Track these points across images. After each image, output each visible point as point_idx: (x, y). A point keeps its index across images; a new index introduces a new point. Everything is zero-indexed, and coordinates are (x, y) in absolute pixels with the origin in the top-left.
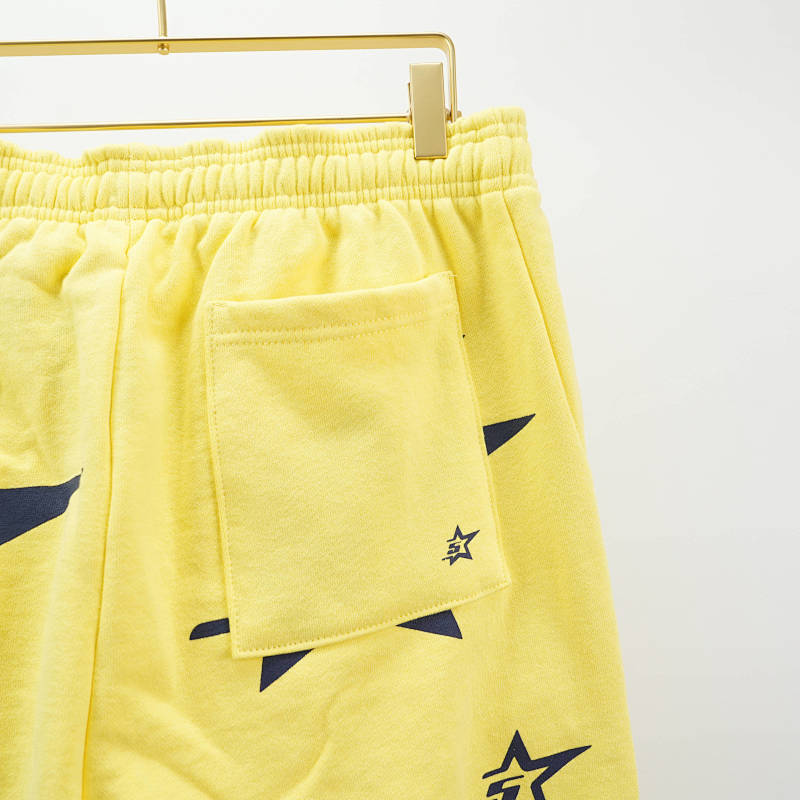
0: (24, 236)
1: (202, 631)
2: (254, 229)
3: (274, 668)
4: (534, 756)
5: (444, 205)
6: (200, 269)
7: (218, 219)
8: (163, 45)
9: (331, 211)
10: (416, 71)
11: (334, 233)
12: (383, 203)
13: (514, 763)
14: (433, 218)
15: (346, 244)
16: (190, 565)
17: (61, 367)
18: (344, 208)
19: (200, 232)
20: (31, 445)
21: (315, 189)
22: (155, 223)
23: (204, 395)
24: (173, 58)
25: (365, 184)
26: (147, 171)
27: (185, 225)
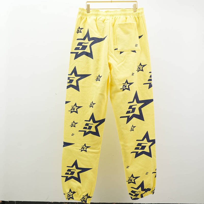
0: (101, 18)
1: (115, 49)
2: (120, 18)
3: (121, 53)
4: (142, 65)
5: (136, 16)
6: (115, 21)
7: (117, 17)
8: (111, 2)
9: (126, 16)
10: (134, 4)
11: (126, 18)
12: (131, 16)
13: (140, 66)
14: (135, 17)
15: (127, 19)
16: (114, 44)
17: (104, 28)
18: (127, 16)
19: (115, 18)
20: (101, 35)
21: (125, 14)
22: (111, 17)
23: (116, 31)
24: (112, 3)
25: (129, 14)
26: (110, 12)
27: (114, 17)
